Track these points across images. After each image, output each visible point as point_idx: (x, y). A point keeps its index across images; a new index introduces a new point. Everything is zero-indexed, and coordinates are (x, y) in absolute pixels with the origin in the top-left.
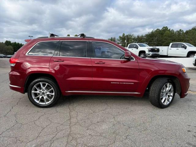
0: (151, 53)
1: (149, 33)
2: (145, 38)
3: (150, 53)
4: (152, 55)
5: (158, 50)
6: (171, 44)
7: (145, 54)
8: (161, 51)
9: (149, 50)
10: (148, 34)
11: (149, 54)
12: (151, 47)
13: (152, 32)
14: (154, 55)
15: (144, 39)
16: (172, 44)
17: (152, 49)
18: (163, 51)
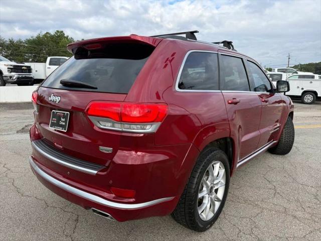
0: (15, 75)
1: (32, 37)
2: (26, 45)
3: (13, 74)
4: (18, 78)
5: (29, 70)
6: (49, 59)
7: (2, 77)
8: (33, 71)
9: (8, 68)
10: (30, 40)
11: (11, 77)
12: (14, 63)
13: (38, 37)
14: (22, 78)
15: (24, 47)
16: (51, 59)
17: (14, 66)
18: (36, 71)
